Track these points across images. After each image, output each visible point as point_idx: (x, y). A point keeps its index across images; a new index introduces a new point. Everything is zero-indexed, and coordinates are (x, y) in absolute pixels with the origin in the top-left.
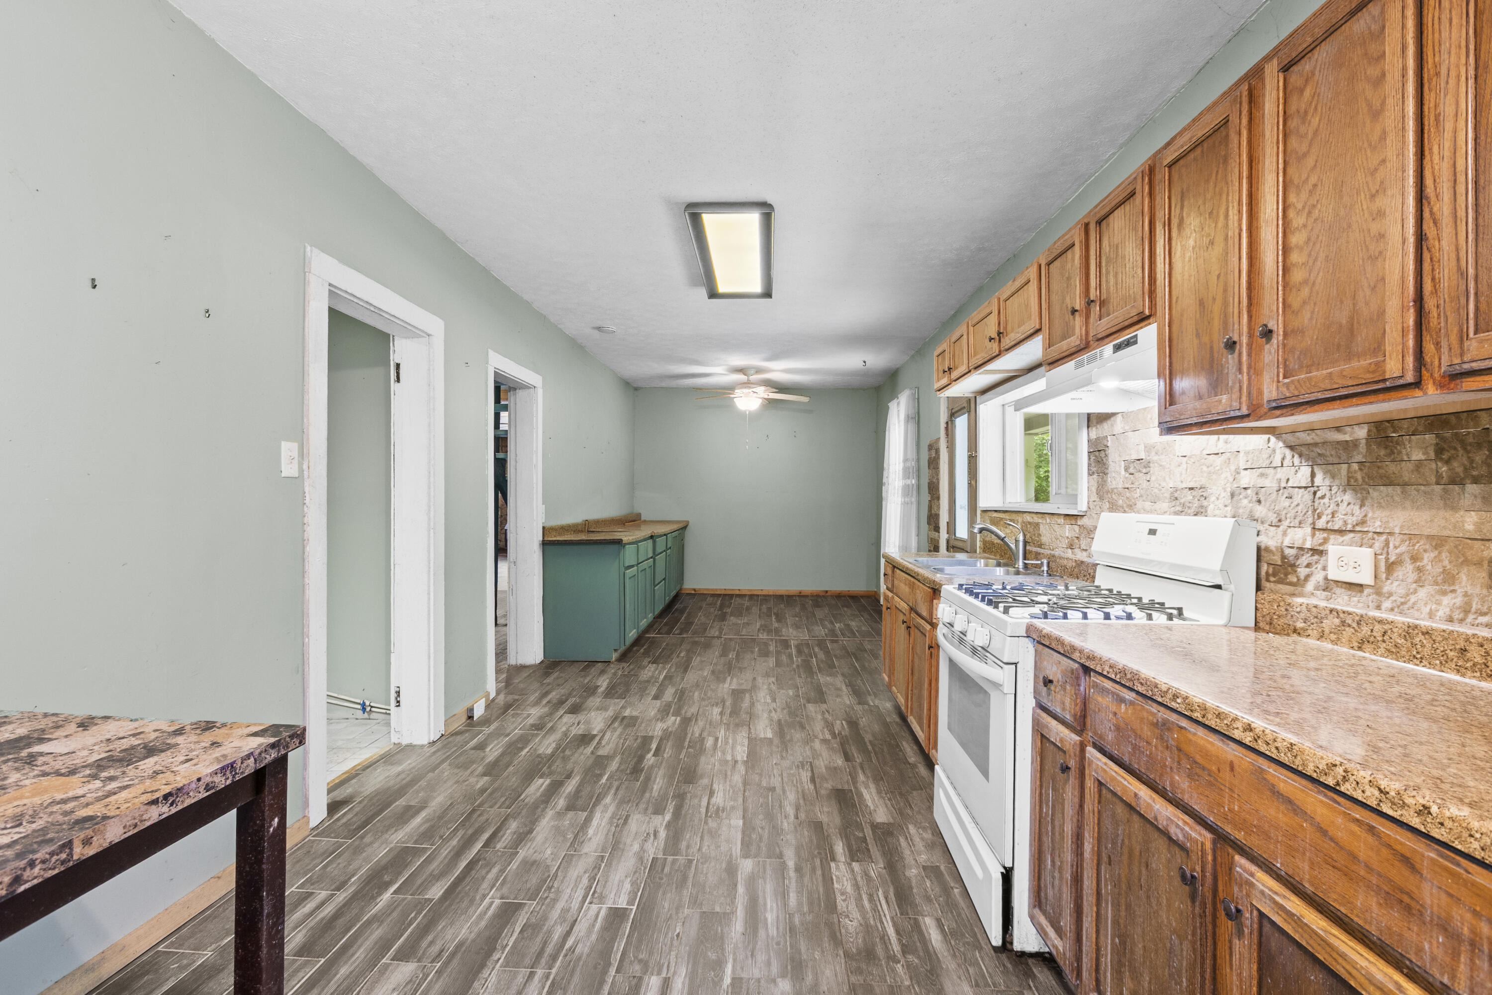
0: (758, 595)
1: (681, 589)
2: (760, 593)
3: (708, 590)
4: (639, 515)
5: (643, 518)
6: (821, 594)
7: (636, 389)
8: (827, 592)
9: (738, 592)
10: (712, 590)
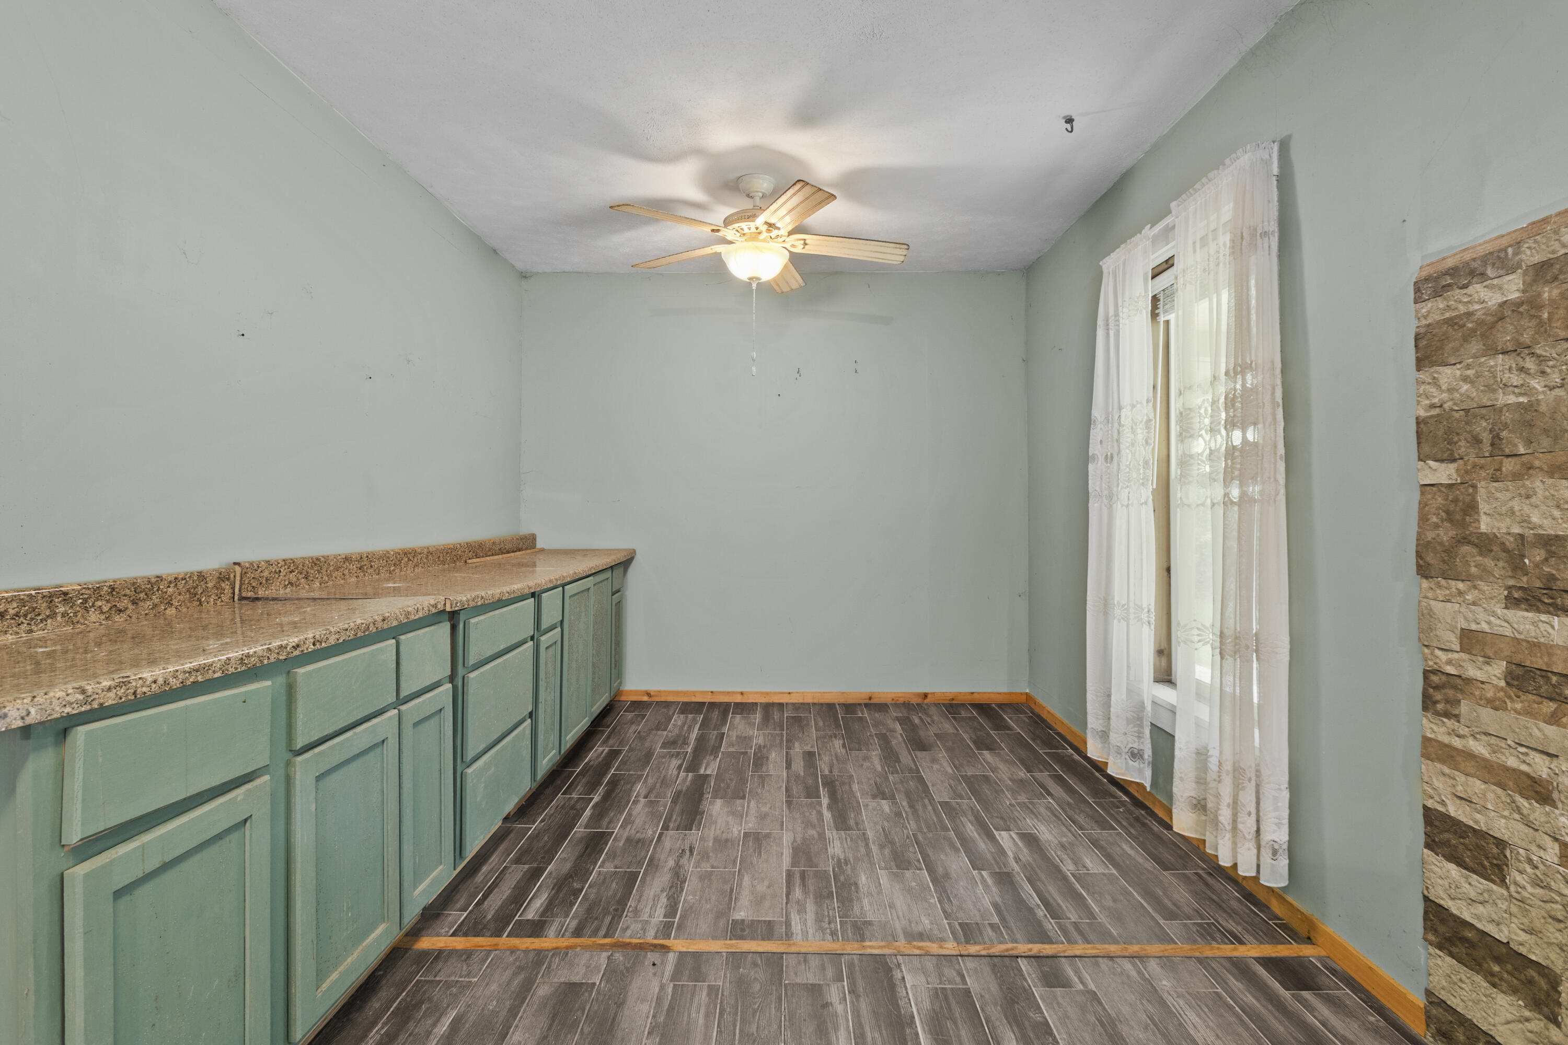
0: (781, 706)
1: (619, 693)
2: (784, 699)
3: (677, 693)
4: (533, 538)
5: (540, 544)
6: (914, 701)
7: (524, 276)
8: (925, 696)
9: (739, 699)
10: (685, 693)
